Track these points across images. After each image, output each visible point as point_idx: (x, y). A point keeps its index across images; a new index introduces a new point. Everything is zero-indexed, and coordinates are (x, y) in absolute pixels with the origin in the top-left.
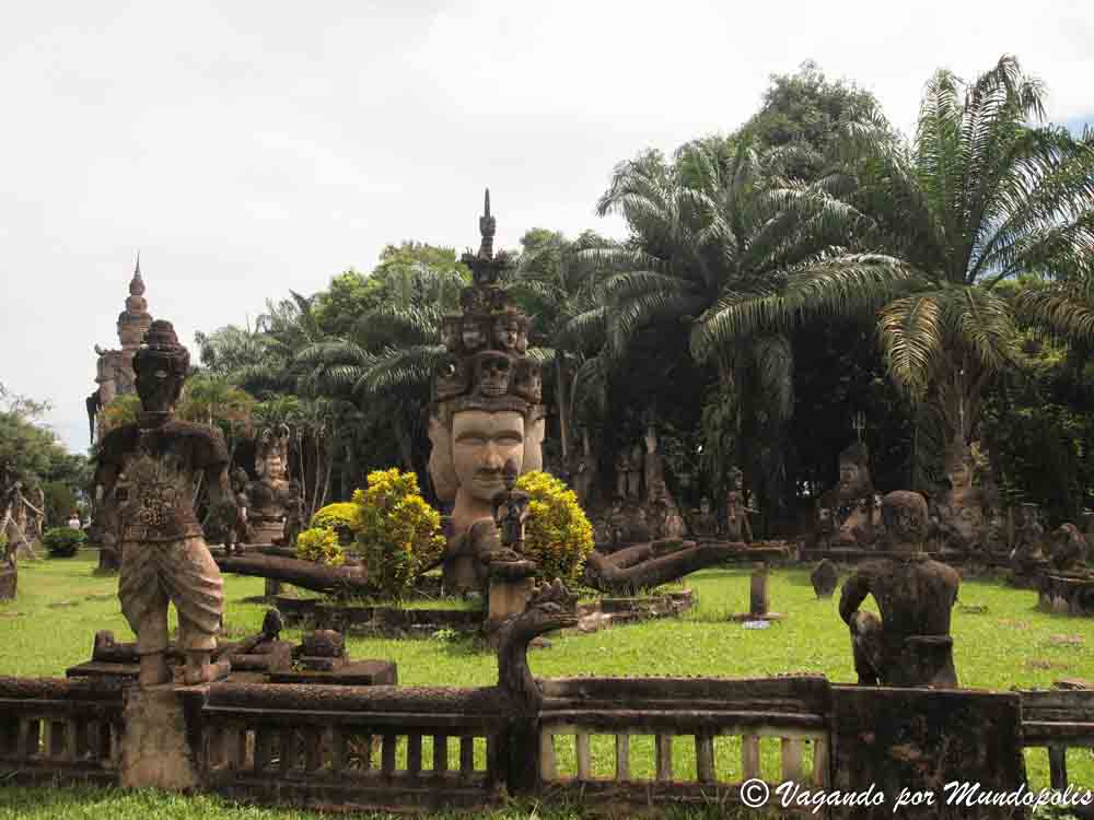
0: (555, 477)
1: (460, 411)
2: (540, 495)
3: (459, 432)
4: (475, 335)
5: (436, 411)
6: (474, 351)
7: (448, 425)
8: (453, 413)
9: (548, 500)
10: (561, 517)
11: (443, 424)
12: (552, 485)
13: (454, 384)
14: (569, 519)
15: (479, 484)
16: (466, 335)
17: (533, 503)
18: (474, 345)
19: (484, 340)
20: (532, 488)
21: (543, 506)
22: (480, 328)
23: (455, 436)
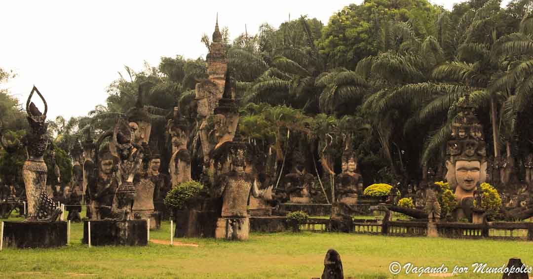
0: (491, 185)
1: (459, 160)
2: (486, 191)
3: (459, 167)
4: (463, 134)
5: (449, 159)
6: (463, 139)
7: (454, 164)
8: (456, 161)
9: (489, 192)
10: (493, 196)
11: (452, 164)
12: (490, 188)
13: (456, 151)
14: (494, 197)
15: (465, 185)
16: (460, 134)
17: (484, 193)
18: (463, 137)
19: (466, 135)
20: (484, 188)
21: (487, 194)
22: (465, 132)
23: (457, 168)
